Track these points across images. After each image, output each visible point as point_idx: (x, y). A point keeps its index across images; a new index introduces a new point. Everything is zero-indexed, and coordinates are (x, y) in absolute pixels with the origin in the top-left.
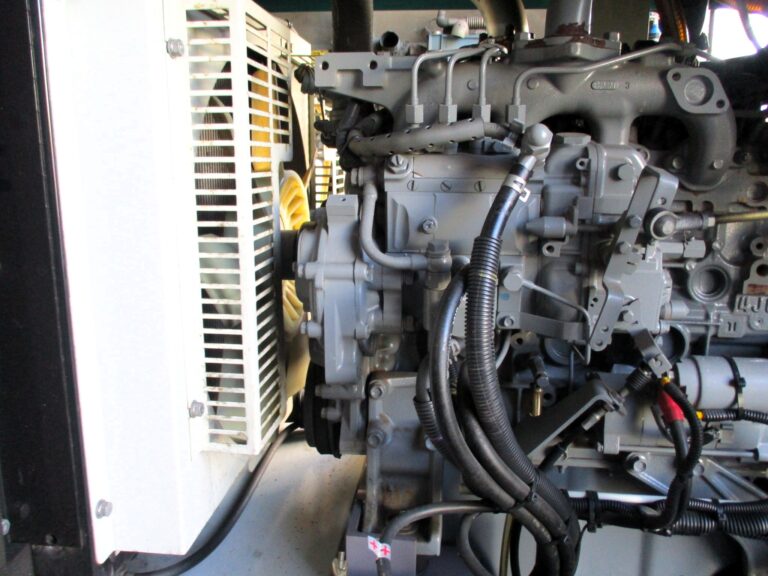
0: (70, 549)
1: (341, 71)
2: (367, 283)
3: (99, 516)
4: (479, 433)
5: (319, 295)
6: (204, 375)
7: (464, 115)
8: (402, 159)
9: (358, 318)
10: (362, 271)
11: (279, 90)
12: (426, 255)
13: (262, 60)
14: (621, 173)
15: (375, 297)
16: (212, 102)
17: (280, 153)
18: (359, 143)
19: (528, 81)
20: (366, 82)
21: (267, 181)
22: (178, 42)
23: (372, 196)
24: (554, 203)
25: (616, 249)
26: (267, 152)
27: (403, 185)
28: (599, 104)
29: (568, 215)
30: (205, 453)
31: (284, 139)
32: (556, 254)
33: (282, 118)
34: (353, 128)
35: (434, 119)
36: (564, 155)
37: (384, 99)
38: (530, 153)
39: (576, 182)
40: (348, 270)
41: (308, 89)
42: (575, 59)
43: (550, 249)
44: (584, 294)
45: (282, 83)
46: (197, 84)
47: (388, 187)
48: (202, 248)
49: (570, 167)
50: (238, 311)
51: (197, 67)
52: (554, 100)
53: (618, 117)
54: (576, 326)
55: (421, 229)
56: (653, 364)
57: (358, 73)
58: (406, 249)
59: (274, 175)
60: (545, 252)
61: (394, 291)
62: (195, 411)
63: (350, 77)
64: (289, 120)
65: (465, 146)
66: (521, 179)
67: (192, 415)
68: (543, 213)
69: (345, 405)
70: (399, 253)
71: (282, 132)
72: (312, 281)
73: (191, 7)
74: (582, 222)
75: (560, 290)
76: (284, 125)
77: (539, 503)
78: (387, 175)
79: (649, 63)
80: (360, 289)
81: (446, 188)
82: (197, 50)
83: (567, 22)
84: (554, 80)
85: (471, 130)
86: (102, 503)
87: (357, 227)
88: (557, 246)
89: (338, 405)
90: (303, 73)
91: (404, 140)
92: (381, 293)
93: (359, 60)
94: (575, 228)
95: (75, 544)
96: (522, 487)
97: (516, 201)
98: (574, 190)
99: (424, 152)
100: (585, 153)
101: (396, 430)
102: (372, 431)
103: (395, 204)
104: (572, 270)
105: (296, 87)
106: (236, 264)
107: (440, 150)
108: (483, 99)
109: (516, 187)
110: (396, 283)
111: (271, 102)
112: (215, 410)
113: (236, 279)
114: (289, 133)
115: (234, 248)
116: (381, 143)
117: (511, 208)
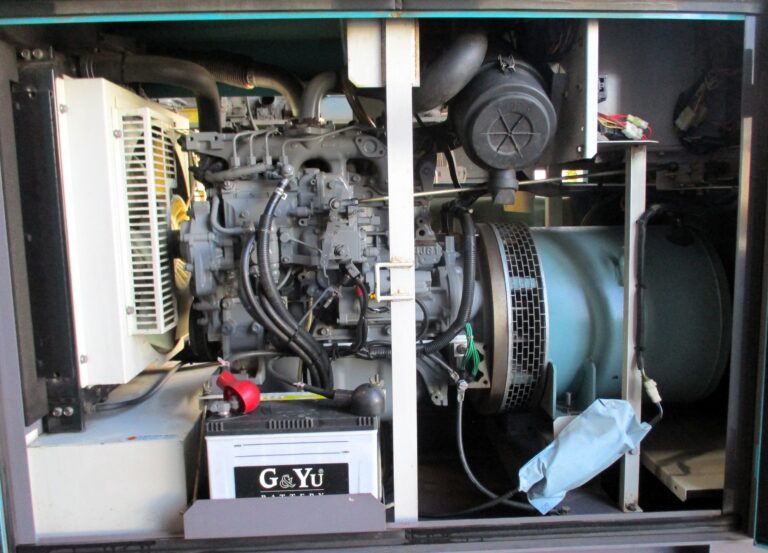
0: (67, 379)
1: (201, 141)
2: (215, 242)
3: (82, 362)
4: (267, 303)
5: (191, 250)
6: (134, 293)
7: (260, 161)
8: (229, 183)
9: (211, 260)
10: (212, 236)
11: (168, 151)
12: (242, 227)
13: (159, 129)
14: (330, 186)
15: (219, 250)
16: (133, 158)
17: (170, 183)
18: (210, 176)
19: (292, 144)
20: (213, 146)
21: (163, 197)
22: (119, 132)
23: (217, 202)
24: (303, 201)
25: (329, 220)
26: (163, 182)
27: (231, 195)
28: (327, 155)
29: (309, 206)
30: (134, 336)
31: (172, 176)
32: (306, 224)
33: (171, 165)
34: (208, 169)
35: (245, 164)
36: (306, 178)
37: (224, 155)
38: (284, 178)
39: (312, 191)
40: (205, 237)
41: (184, 149)
42: (309, 135)
43: (303, 222)
44: (320, 244)
45: (171, 148)
46: (127, 150)
47: (224, 197)
48: (132, 236)
49: (309, 184)
50: (151, 266)
51: (126, 142)
52: (306, 154)
53: (337, 160)
54: (317, 258)
55: (241, 216)
56: (350, 271)
57: (208, 143)
58: (235, 225)
59: (168, 195)
60: (300, 223)
61: (230, 247)
62: (129, 312)
63: (205, 145)
64: (175, 166)
65: (262, 175)
66: (281, 189)
67: (128, 313)
68: (299, 205)
69: (210, 313)
70: (230, 227)
71: (171, 173)
72: (187, 243)
73: (125, 115)
74: (316, 209)
75: (309, 241)
76: (172, 169)
77: (300, 339)
78: (223, 191)
79: (347, 134)
80: (212, 245)
81: (252, 196)
82: (126, 134)
83: (306, 117)
84: (303, 143)
85: (261, 168)
86: (83, 356)
87: (209, 216)
88: (305, 220)
89: (206, 315)
90: (182, 140)
91: (229, 174)
92: (223, 248)
93: (210, 136)
94: (312, 211)
95: (69, 375)
96: (291, 332)
97: (280, 198)
98: (311, 194)
99: (240, 179)
100: (315, 177)
101: (238, 327)
102: (224, 325)
103: (228, 205)
104: (315, 233)
105: (178, 148)
106: (149, 243)
107: (249, 178)
108: (268, 153)
109: (279, 193)
110: (229, 242)
111: (164, 150)
112: (138, 312)
113: (150, 251)
114: (175, 173)
115: (148, 236)
116: (220, 176)
117: (278, 202)
